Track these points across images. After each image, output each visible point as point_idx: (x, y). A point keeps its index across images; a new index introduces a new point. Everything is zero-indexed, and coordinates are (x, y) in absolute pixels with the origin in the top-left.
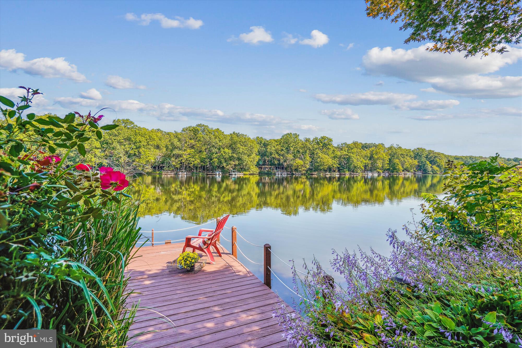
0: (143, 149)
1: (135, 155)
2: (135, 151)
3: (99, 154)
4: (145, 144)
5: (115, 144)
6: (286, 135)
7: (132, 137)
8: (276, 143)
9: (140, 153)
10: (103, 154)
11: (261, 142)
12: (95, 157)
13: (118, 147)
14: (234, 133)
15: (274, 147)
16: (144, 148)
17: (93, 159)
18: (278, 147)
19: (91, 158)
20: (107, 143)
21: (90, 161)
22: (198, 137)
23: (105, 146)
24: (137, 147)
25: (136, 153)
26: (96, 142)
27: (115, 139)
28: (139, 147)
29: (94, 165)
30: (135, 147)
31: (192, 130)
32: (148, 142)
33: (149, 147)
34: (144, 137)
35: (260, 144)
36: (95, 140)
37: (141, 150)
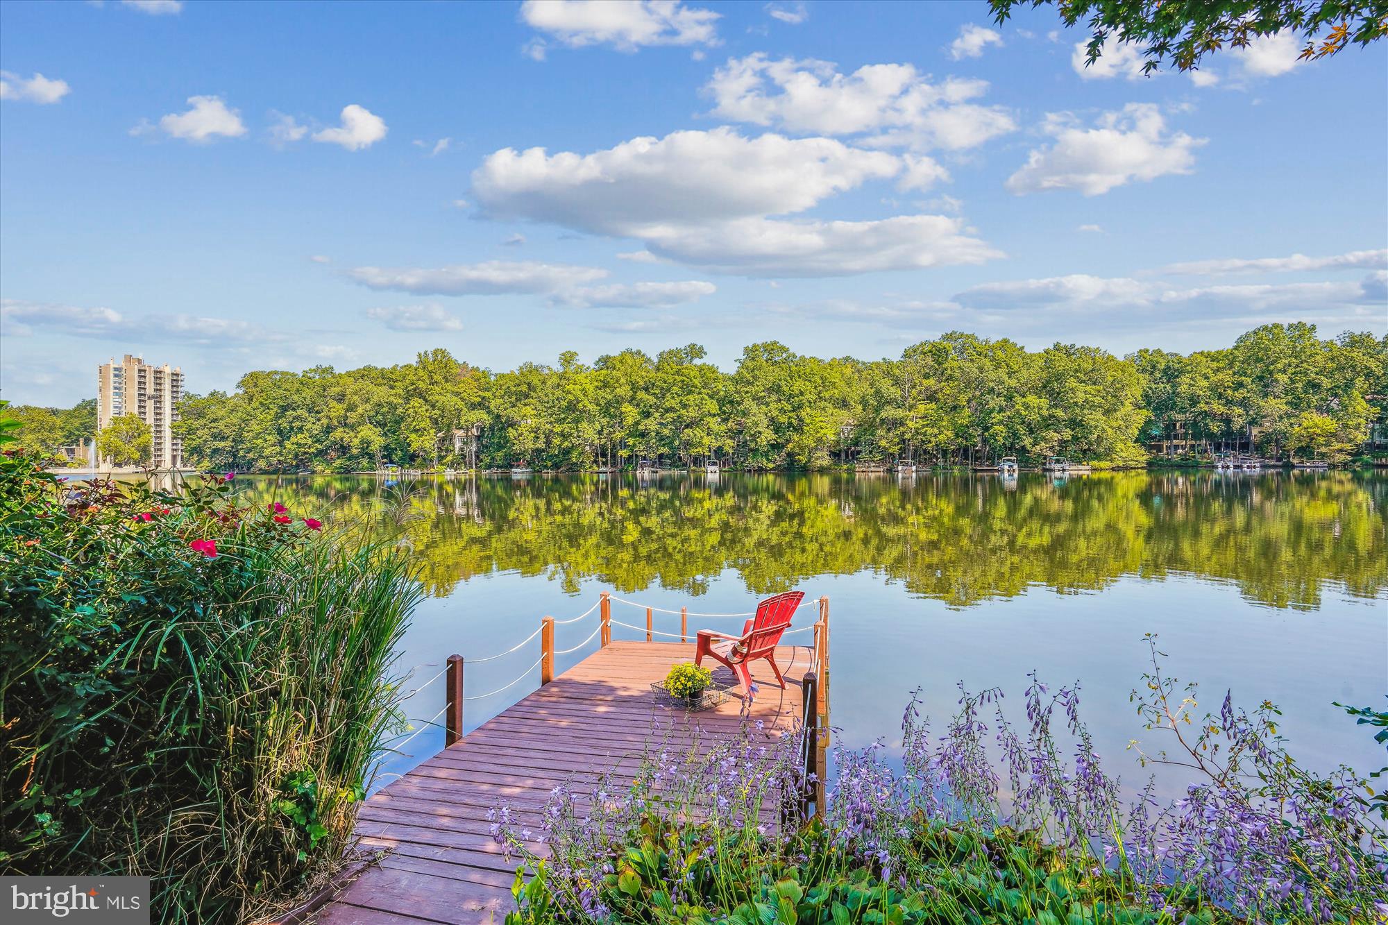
0: (808, 409)
1: (790, 424)
2: (789, 418)
3: (715, 428)
4: (814, 397)
5: (748, 404)
6: (1255, 332)
7: (783, 383)
8: (1215, 365)
9: (801, 420)
10: (723, 427)
11: (1154, 367)
12: (708, 434)
13: (754, 408)
14: (1057, 347)
15: (1207, 378)
16: (810, 407)
17: (706, 441)
18: (1220, 376)
19: (702, 437)
20: (731, 402)
21: (701, 444)
22: (946, 369)
23: (727, 408)
24: (793, 407)
25: (793, 421)
26: (709, 402)
27: (747, 392)
28: (800, 407)
29: (706, 454)
30: (789, 407)
31: (930, 351)
32: (820, 392)
33: (823, 404)
34: (810, 381)
35: (1152, 373)
36: (707, 397)
37: (803, 414)
